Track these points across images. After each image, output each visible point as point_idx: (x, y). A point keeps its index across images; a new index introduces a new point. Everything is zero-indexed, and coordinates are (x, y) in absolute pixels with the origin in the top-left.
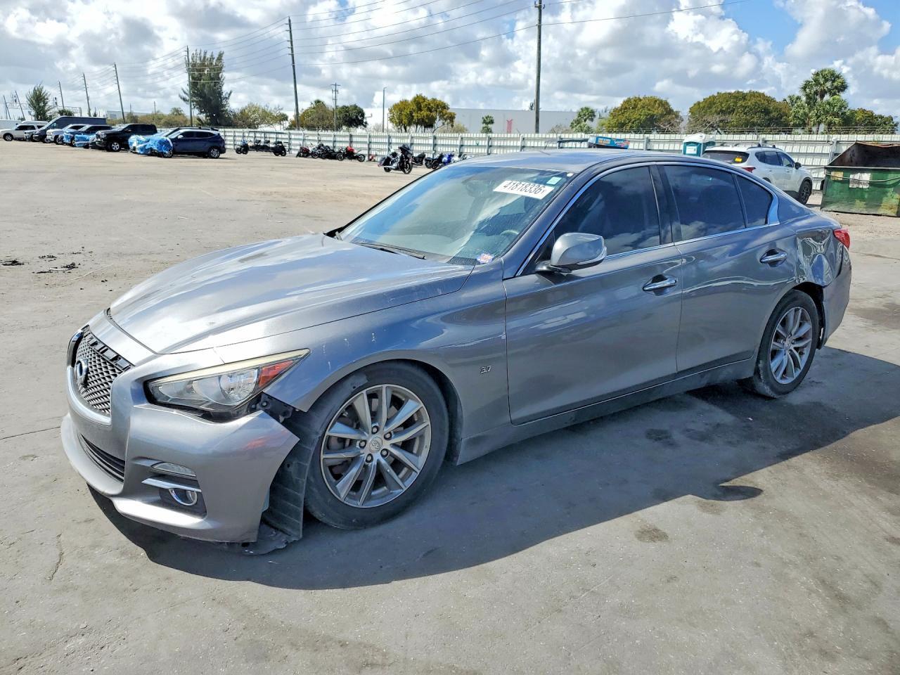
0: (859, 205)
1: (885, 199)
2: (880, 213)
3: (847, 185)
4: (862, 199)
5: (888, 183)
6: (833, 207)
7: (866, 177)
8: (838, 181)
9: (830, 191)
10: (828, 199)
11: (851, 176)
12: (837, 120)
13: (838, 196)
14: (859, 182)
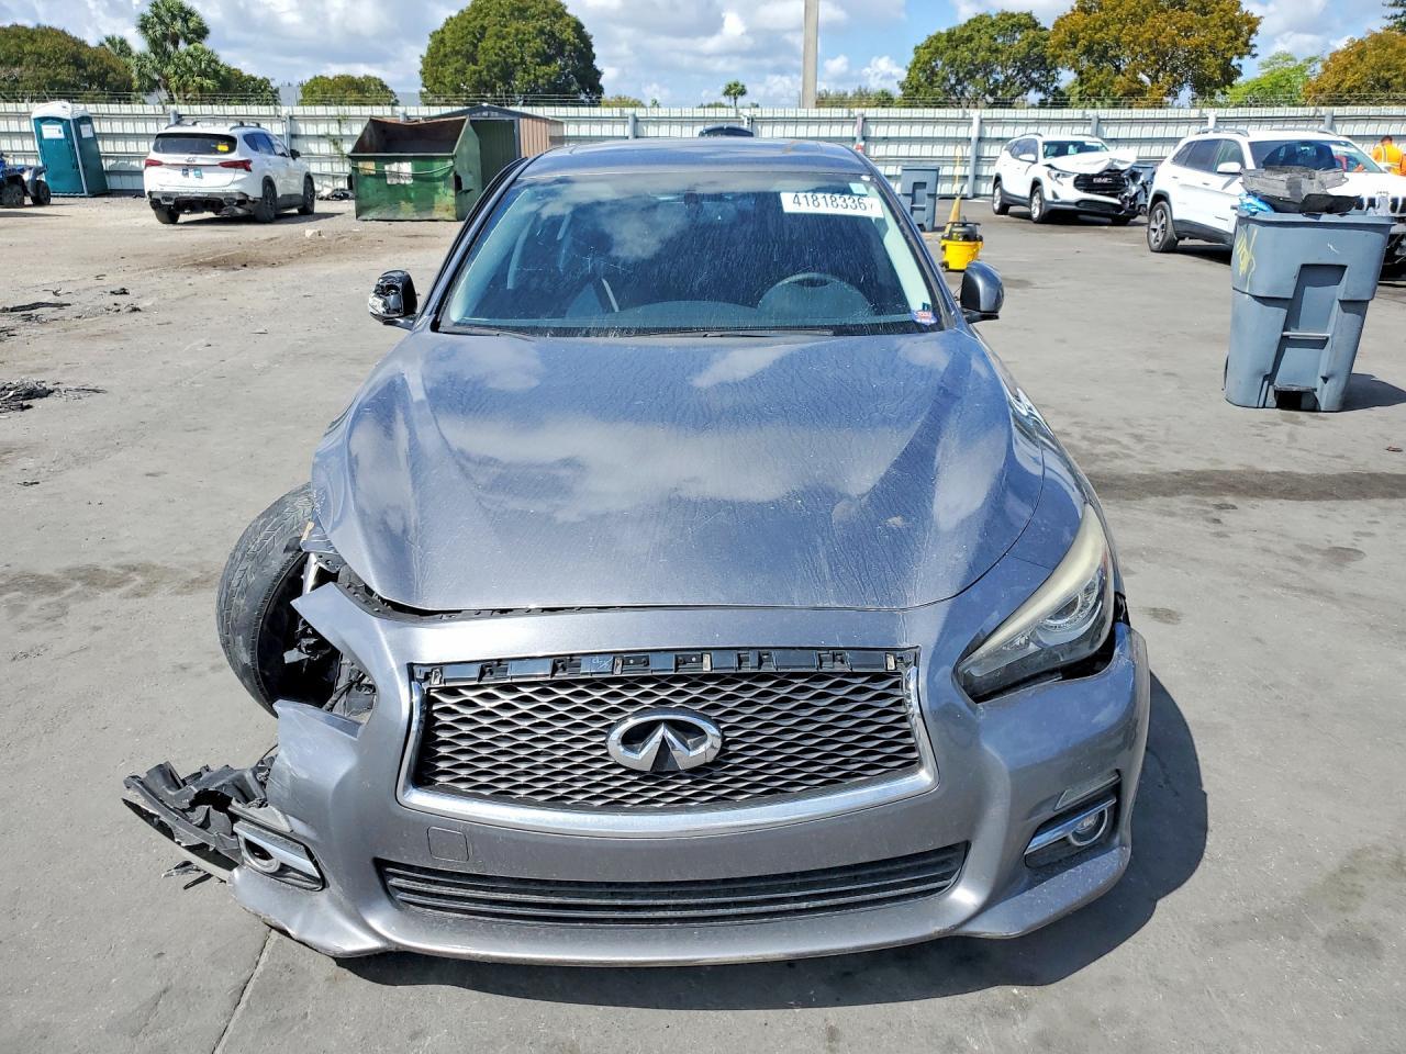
0: (407, 209)
1: (437, 198)
2: (437, 217)
3: (382, 181)
4: (409, 199)
5: (436, 175)
6: (372, 214)
7: (406, 168)
8: (371, 176)
9: (362, 190)
10: (364, 202)
11: (387, 168)
12: (208, 83)
13: (375, 198)
14: (398, 175)
